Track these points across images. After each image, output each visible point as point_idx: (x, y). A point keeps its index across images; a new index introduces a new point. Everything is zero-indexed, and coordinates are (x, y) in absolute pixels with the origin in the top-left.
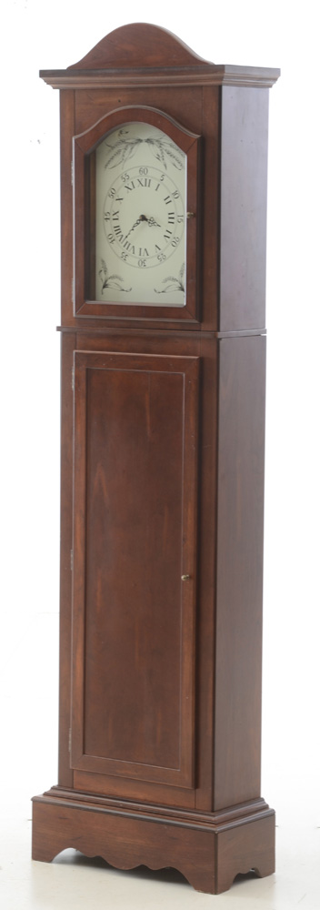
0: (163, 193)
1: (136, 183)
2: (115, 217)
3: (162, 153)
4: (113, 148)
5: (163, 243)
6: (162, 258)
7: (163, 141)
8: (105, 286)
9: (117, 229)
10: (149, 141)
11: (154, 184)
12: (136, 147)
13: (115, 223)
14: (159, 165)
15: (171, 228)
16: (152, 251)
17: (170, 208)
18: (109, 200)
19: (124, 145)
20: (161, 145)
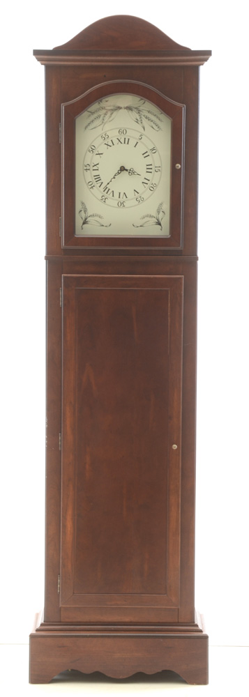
0: (141, 148)
1: (116, 141)
2: (95, 168)
3: (141, 118)
4: (93, 113)
5: (141, 188)
6: (140, 200)
7: (141, 108)
8: (85, 223)
9: (98, 178)
10: (129, 108)
11: (133, 142)
12: (115, 113)
13: (96, 173)
14: (139, 127)
15: (149, 176)
16: (131, 194)
17: (148, 161)
18: (90, 155)
19: (104, 111)
20: (139, 112)
